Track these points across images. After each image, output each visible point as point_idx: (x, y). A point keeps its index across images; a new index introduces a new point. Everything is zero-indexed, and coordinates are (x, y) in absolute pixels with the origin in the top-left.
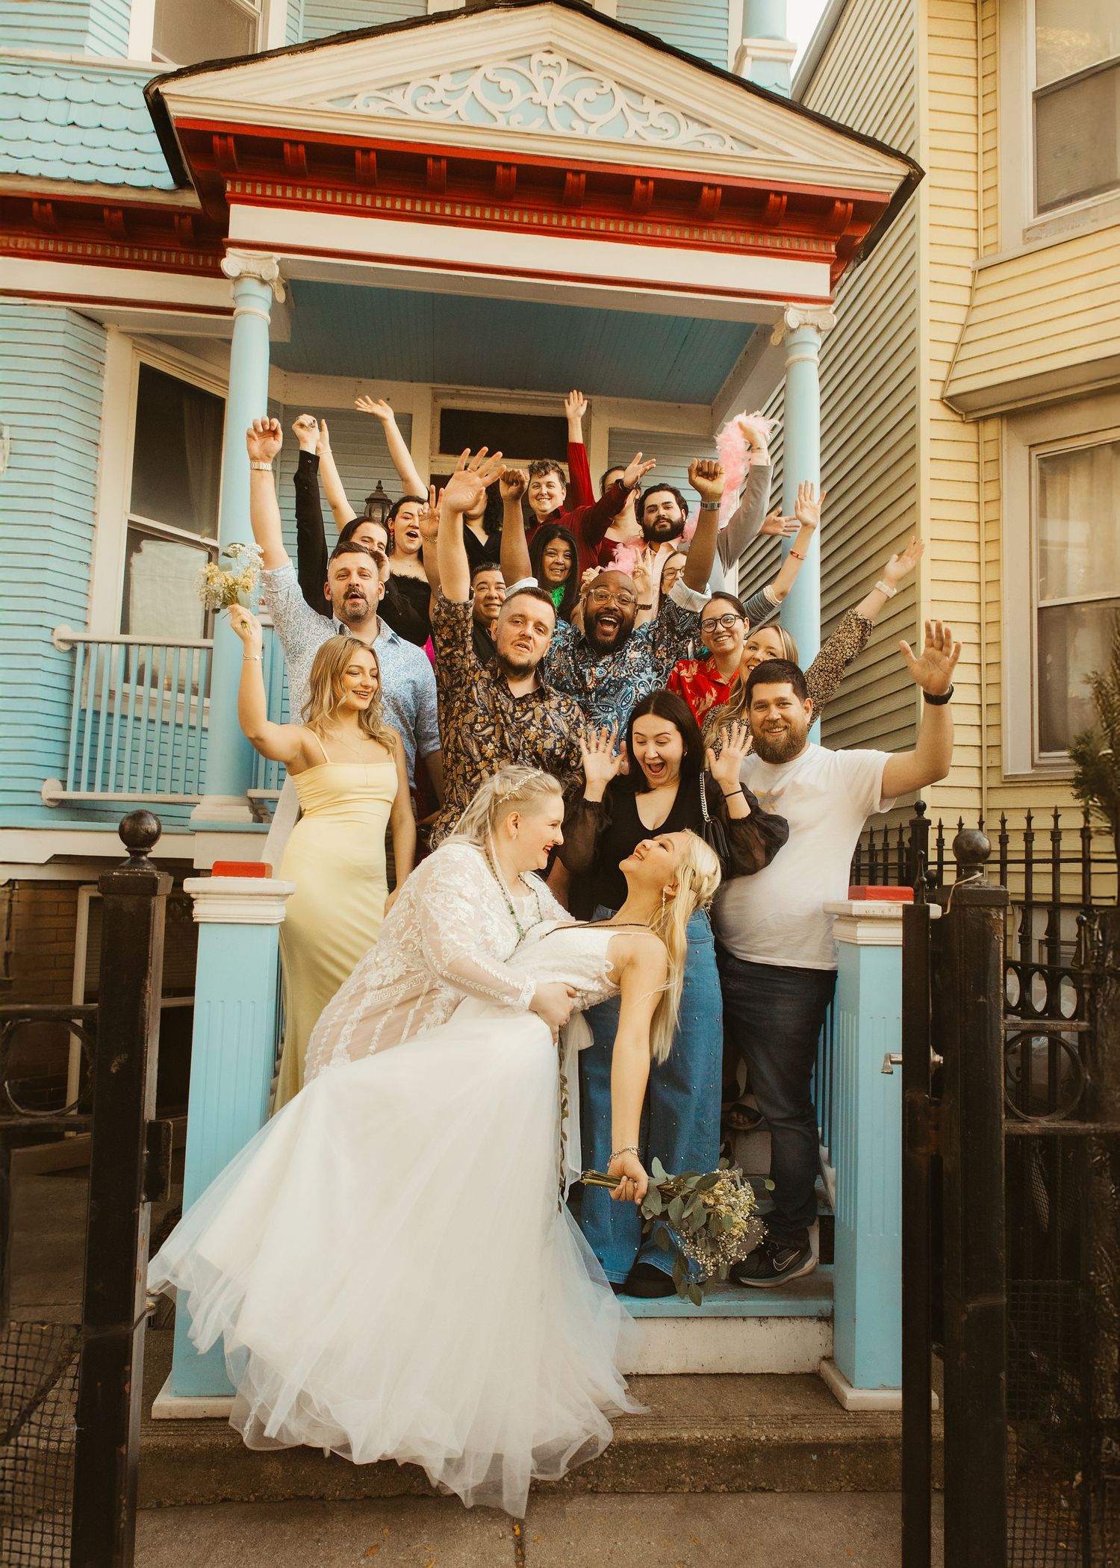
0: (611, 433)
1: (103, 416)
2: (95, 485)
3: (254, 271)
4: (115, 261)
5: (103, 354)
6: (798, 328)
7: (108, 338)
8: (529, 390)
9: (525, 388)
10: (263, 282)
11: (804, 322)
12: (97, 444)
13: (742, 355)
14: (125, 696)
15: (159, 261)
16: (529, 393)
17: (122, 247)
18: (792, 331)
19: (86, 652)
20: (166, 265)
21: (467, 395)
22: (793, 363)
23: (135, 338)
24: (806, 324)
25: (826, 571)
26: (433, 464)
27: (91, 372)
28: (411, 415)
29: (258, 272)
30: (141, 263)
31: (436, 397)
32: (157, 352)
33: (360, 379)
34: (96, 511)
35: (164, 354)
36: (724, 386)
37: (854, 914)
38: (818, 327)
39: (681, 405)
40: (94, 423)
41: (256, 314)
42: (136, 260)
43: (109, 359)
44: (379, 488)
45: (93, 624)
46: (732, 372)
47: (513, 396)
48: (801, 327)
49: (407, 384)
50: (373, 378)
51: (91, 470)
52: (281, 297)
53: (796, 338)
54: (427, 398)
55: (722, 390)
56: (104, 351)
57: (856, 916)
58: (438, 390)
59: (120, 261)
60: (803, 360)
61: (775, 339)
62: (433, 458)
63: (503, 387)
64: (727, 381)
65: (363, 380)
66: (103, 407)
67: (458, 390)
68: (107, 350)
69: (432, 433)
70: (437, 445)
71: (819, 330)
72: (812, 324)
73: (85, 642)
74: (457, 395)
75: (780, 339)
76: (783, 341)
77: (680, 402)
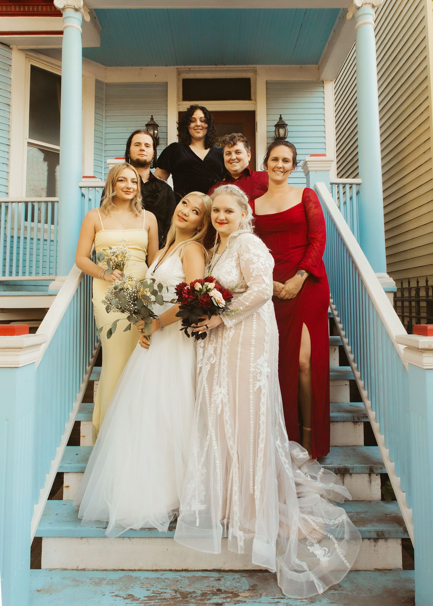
0: (267, 83)
1: (11, 91)
2: (9, 125)
3: (71, 4)
4: (12, 13)
5: (10, 60)
6: (362, 6)
7: (13, 53)
8: (225, 65)
9: (222, 64)
10: (76, 10)
11: (365, 3)
12: (9, 105)
13: (332, 32)
14: (26, 228)
15: (33, 11)
16: (225, 66)
17: (15, 6)
18: (358, 8)
19: (7, 207)
20: (37, 13)
21: (194, 70)
22: (360, 26)
23: (26, 52)
24: (366, 4)
25: (383, 148)
26: (180, 106)
27: (4, 70)
28: (167, 83)
29: (72, 4)
30: (25, 13)
31: (179, 73)
32: (38, 58)
33: (142, 67)
34: (10, 138)
35: (42, 60)
36: (324, 52)
37: (420, 347)
38: (373, 5)
39: (302, 66)
40: (7, 95)
41: (73, 27)
42: (22, 12)
43: (13, 63)
44: (152, 119)
45: (10, 194)
46: (327, 44)
47: (217, 69)
48: (363, 6)
49: (164, 68)
50: (148, 66)
51: (7, 118)
52: (88, 18)
53: (360, 12)
54: (175, 74)
55: (323, 55)
56: (11, 59)
57: (422, 349)
58: (180, 69)
59: (14, 13)
60: (365, 23)
61: (349, 16)
62: (179, 103)
63: (211, 64)
64: (325, 49)
65: (144, 68)
66: (12, 87)
67: (190, 69)
68: (12, 59)
69: (178, 91)
70: (181, 96)
71: (373, 6)
72: (369, 4)
73: (6, 202)
74: (190, 71)
75: (351, 15)
76: (353, 16)
77: (301, 64)
